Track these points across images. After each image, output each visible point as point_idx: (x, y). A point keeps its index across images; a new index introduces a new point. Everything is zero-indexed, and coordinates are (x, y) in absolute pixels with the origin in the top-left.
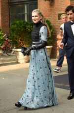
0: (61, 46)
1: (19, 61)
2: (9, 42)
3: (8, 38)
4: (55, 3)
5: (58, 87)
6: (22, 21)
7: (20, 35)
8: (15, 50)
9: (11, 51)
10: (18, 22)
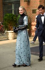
0: (35, 29)
1: (9, 39)
2: (3, 27)
3: (2, 24)
4: (31, 3)
5: (32, 54)
6: (11, 14)
7: (9, 23)
8: (7, 31)
9: (4, 32)
10: (8, 14)
